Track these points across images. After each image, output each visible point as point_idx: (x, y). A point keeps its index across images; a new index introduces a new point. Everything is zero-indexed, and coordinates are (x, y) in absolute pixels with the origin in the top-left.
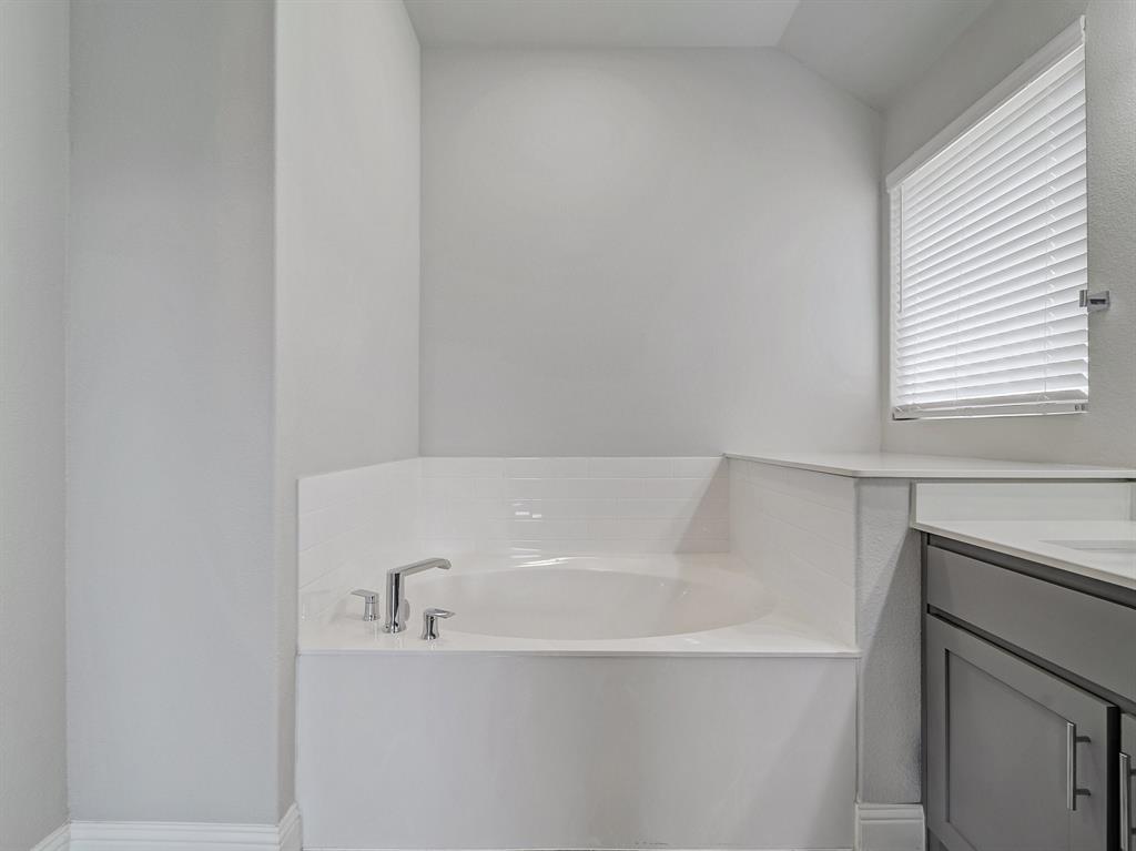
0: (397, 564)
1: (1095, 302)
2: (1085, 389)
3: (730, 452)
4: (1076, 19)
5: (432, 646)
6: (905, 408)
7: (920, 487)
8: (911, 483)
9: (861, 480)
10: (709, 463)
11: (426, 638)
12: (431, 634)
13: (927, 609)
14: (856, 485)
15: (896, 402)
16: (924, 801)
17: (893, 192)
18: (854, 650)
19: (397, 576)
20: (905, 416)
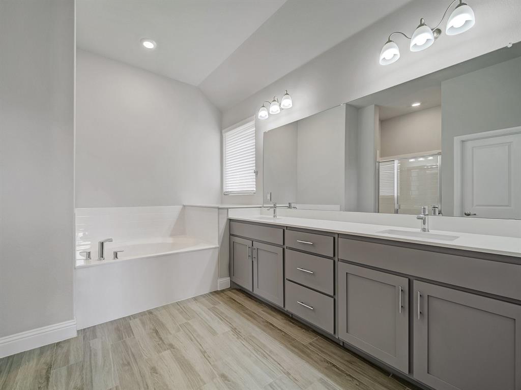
0: (102, 240)
1: (256, 172)
2: (255, 189)
3: (185, 204)
4: (254, 115)
5: (117, 260)
6: (227, 192)
7: (229, 210)
8: (227, 209)
9: (219, 208)
10: (179, 207)
11: (115, 259)
12: (116, 257)
13: (231, 235)
14: (219, 210)
15: (225, 190)
16: (230, 276)
17: (224, 135)
18: (218, 246)
19: (103, 243)
20: (226, 194)
